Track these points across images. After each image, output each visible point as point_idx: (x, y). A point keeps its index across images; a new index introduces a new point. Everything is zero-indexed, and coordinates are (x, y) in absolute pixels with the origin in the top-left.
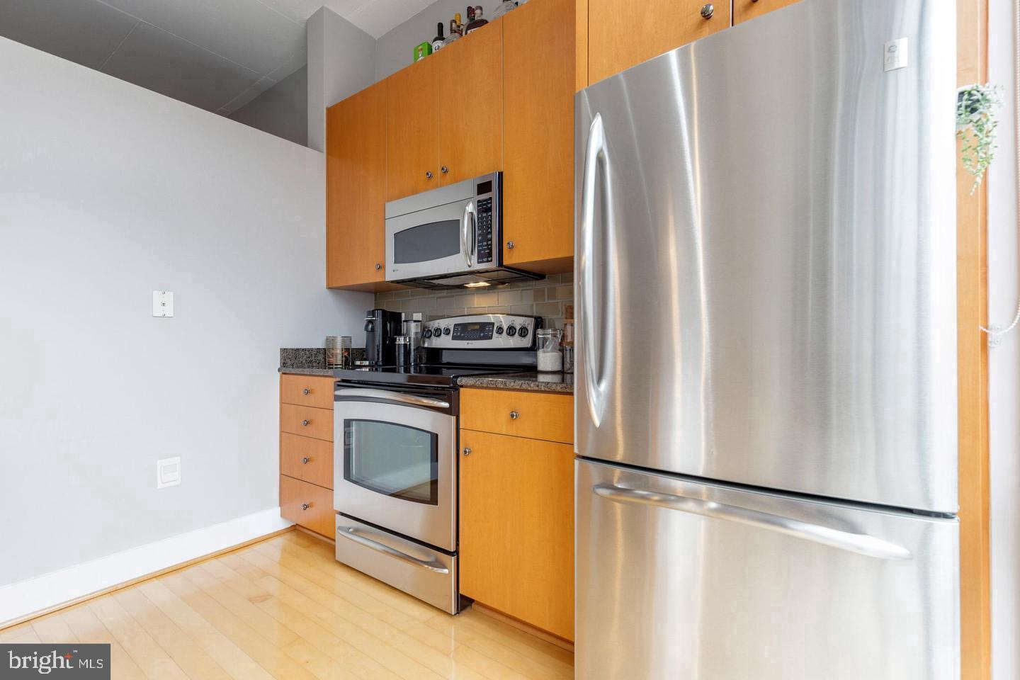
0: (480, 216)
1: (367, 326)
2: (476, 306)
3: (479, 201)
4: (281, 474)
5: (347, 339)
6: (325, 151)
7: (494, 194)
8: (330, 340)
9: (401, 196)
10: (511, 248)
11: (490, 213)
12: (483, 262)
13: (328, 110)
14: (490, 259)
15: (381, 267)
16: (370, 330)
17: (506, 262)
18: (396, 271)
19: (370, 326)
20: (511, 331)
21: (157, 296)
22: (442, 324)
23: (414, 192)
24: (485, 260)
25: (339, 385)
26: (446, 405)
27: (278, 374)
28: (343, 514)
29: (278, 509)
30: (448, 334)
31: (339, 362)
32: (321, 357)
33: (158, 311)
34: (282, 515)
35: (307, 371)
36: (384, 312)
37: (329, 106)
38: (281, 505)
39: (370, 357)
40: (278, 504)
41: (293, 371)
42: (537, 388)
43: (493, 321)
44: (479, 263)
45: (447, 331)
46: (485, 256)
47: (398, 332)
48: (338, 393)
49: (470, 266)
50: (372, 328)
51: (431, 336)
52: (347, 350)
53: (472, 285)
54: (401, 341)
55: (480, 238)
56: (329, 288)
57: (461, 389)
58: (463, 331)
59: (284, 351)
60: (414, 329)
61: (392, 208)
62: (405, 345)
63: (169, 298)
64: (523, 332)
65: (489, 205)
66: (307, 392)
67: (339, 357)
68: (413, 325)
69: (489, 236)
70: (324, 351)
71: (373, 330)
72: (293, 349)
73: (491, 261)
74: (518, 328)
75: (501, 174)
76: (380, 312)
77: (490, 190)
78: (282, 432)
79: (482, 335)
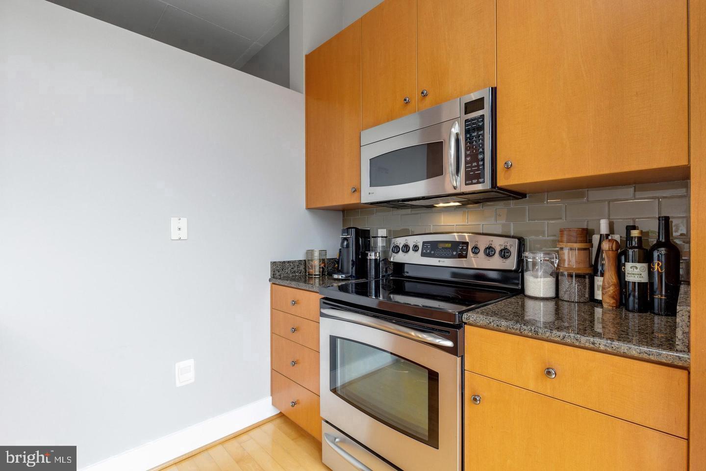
0: (468, 136)
1: (343, 243)
2: (442, 224)
3: (466, 121)
4: (272, 369)
5: (323, 252)
6: (304, 92)
7: (486, 112)
8: (310, 252)
9: (376, 123)
10: (508, 168)
11: (482, 132)
12: (472, 184)
13: (307, 57)
14: (481, 180)
15: (357, 190)
16: (345, 246)
17: (501, 183)
18: (371, 194)
19: (345, 243)
20: (490, 252)
21: (174, 223)
22: (411, 241)
23: (390, 118)
24: (474, 181)
25: (324, 303)
26: (449, 344)
27: (269, 284)
28: (327, 422)
29: (270, 399)
30: (416, 251)
31: (317, 273)
32: (302, 268)
33: (175, 236)
34: (274, 404)
35: (294, 284)
36: (357, 230)
37: (307, 54)
38: (272, 395)
39: (345, 270)
40: (270, 394)
41: (281, 282)
42: (592, 346)
43: (467, 240)
44: (466, 184)
45: (416, 248)
46: (473, 176)
47: (368, 247)
48: (325, 311)
49: (455, 188)
50: (347, 244)
51: (399, 251)
52: (323, 260)
53: (441, 205)
54: (372, 256)
55: (468, 159)
56: (308, 208)
57: (466, 326)
58: (432, 249)
59: (274, 264)
60: (380, 243)
61: (367, 136)
62: (376, 260)
63: (183, 223)
64: (505, 253)
65: (481, 124)
66: (295, 303)
67: (317, 269)
68: (380, 239)
69: (480, 157)
70: (305, 263)
71: (348, 246)
72: (280, 262)
73: (484, 182)
74: (498, 249)
75: (494, 91)
76: (353, 230)
77: (482, 107)
78: (272, 333)
79: (455, 253)
